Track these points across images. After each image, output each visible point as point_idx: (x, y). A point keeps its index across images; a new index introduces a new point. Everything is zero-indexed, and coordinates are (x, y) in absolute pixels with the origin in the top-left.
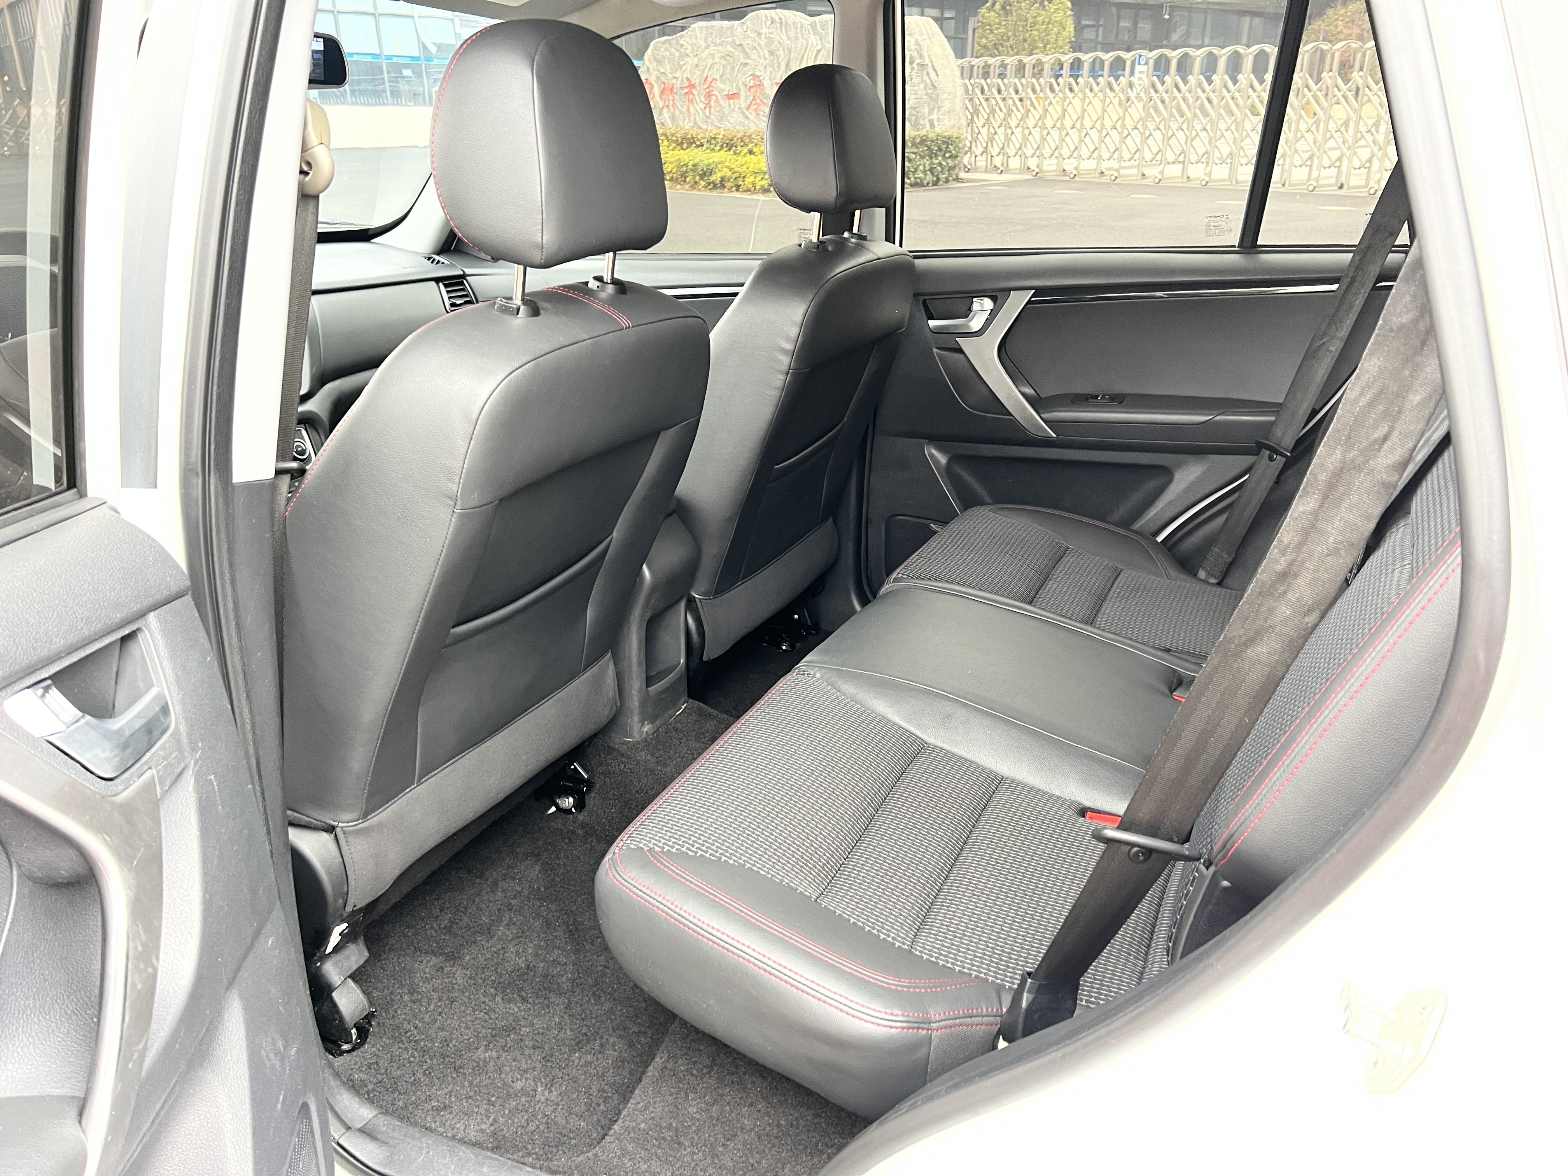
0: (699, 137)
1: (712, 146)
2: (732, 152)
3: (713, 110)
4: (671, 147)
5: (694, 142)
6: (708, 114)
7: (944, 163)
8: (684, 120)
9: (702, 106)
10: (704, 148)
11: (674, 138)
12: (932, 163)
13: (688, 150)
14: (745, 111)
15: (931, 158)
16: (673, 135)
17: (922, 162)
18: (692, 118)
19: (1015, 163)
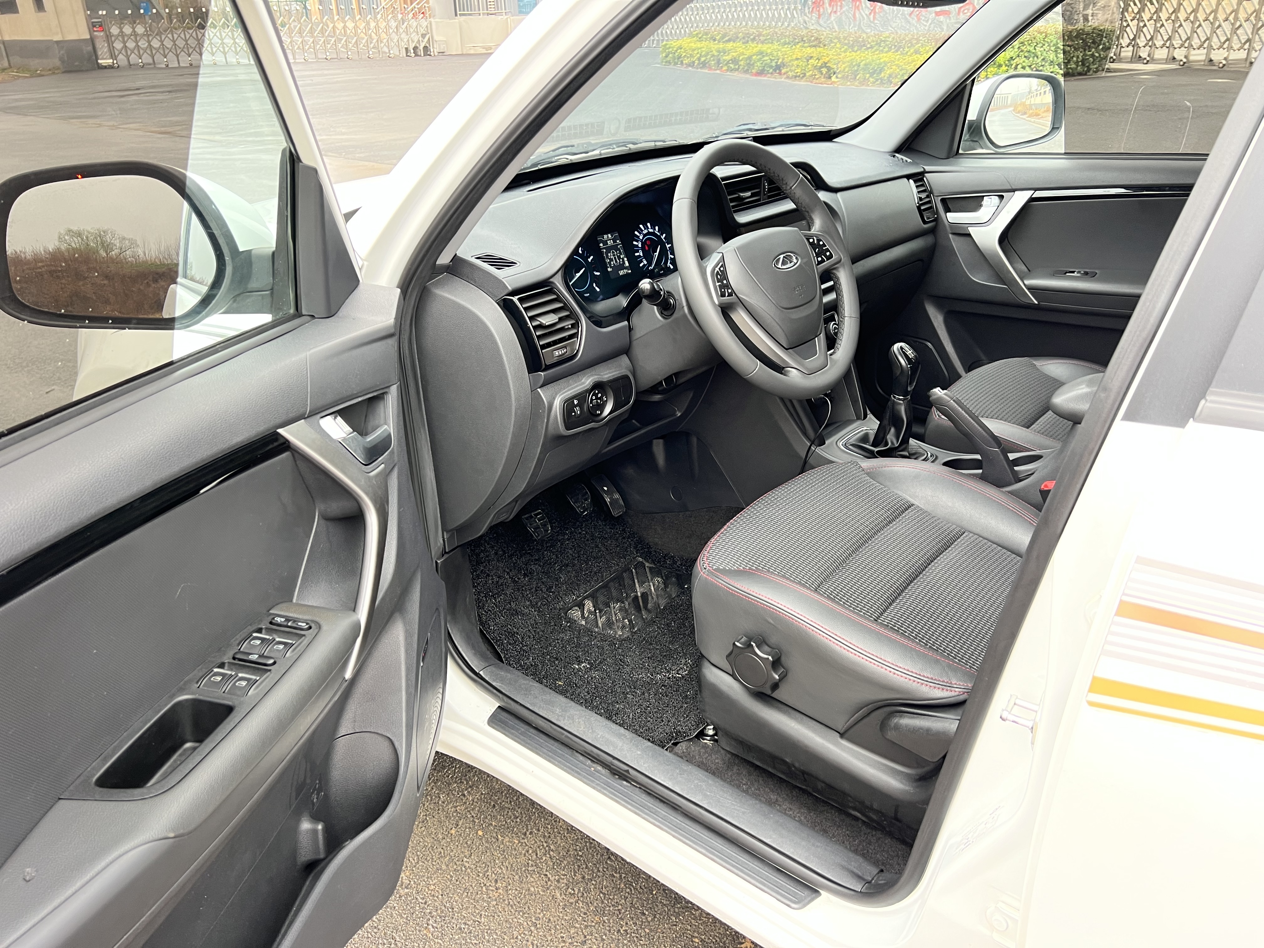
0: (870, 41)
1: (881, 48)
2: (899, 53)
3: (877, 16)
4: (843, 50)
5: (864, 45)
6: (872, 19)
7: (1097, 55)
8: (850, 25)
9: (867, 12)
10: (873, 50)
11: (846, 42)
12: (1085, 55)
13: (858, 52)
14: (907, 17)
15: (1085, 50)
16: (845, 38)
17: (1076, 54)
18: (857, 23)
19: (1161, 54)
